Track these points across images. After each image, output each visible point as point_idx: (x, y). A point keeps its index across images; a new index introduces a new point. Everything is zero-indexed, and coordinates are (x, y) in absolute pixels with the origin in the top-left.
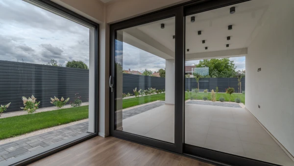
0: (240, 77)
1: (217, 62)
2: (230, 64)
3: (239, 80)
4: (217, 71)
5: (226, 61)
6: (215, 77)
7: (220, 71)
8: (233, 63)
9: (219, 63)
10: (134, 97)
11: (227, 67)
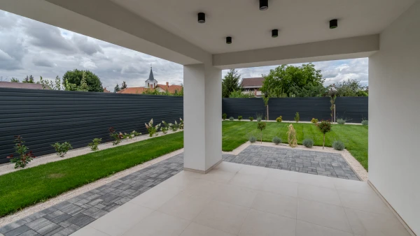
0: (333, 96)
1: (296, 73)
2: (315, 76)
3: (331, 101)
4: (297, 87)
5: (309, 70)
6: (293, 96)
7: (301, 86)
8: (320, 74)
9: (299, 74)
10: (147, 137)
11: (310, 79)
